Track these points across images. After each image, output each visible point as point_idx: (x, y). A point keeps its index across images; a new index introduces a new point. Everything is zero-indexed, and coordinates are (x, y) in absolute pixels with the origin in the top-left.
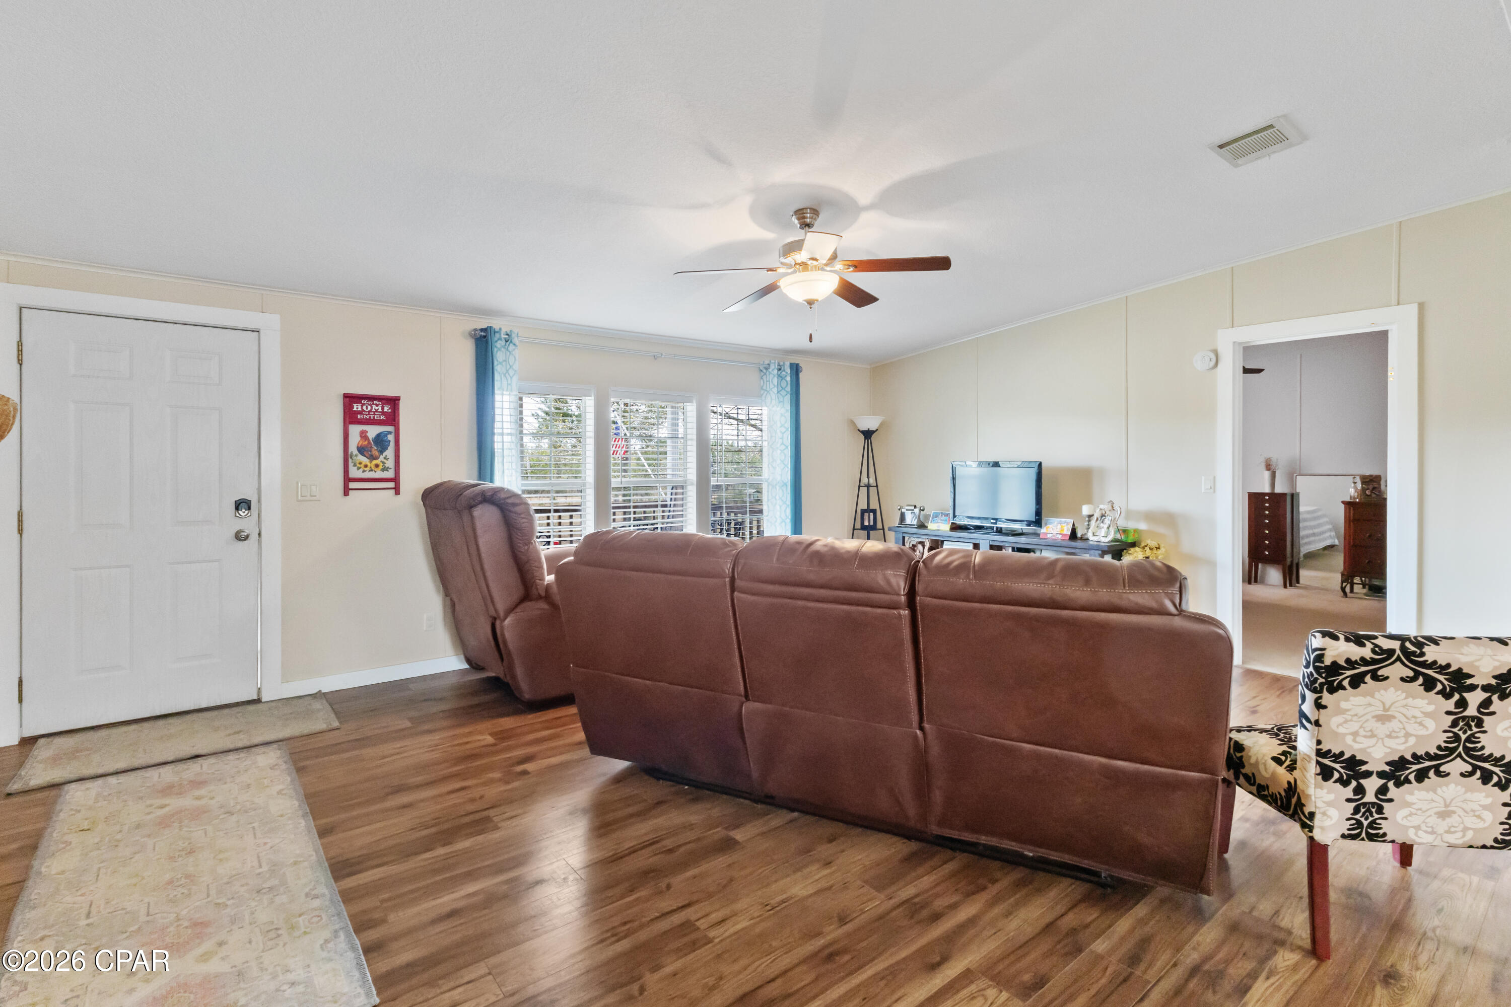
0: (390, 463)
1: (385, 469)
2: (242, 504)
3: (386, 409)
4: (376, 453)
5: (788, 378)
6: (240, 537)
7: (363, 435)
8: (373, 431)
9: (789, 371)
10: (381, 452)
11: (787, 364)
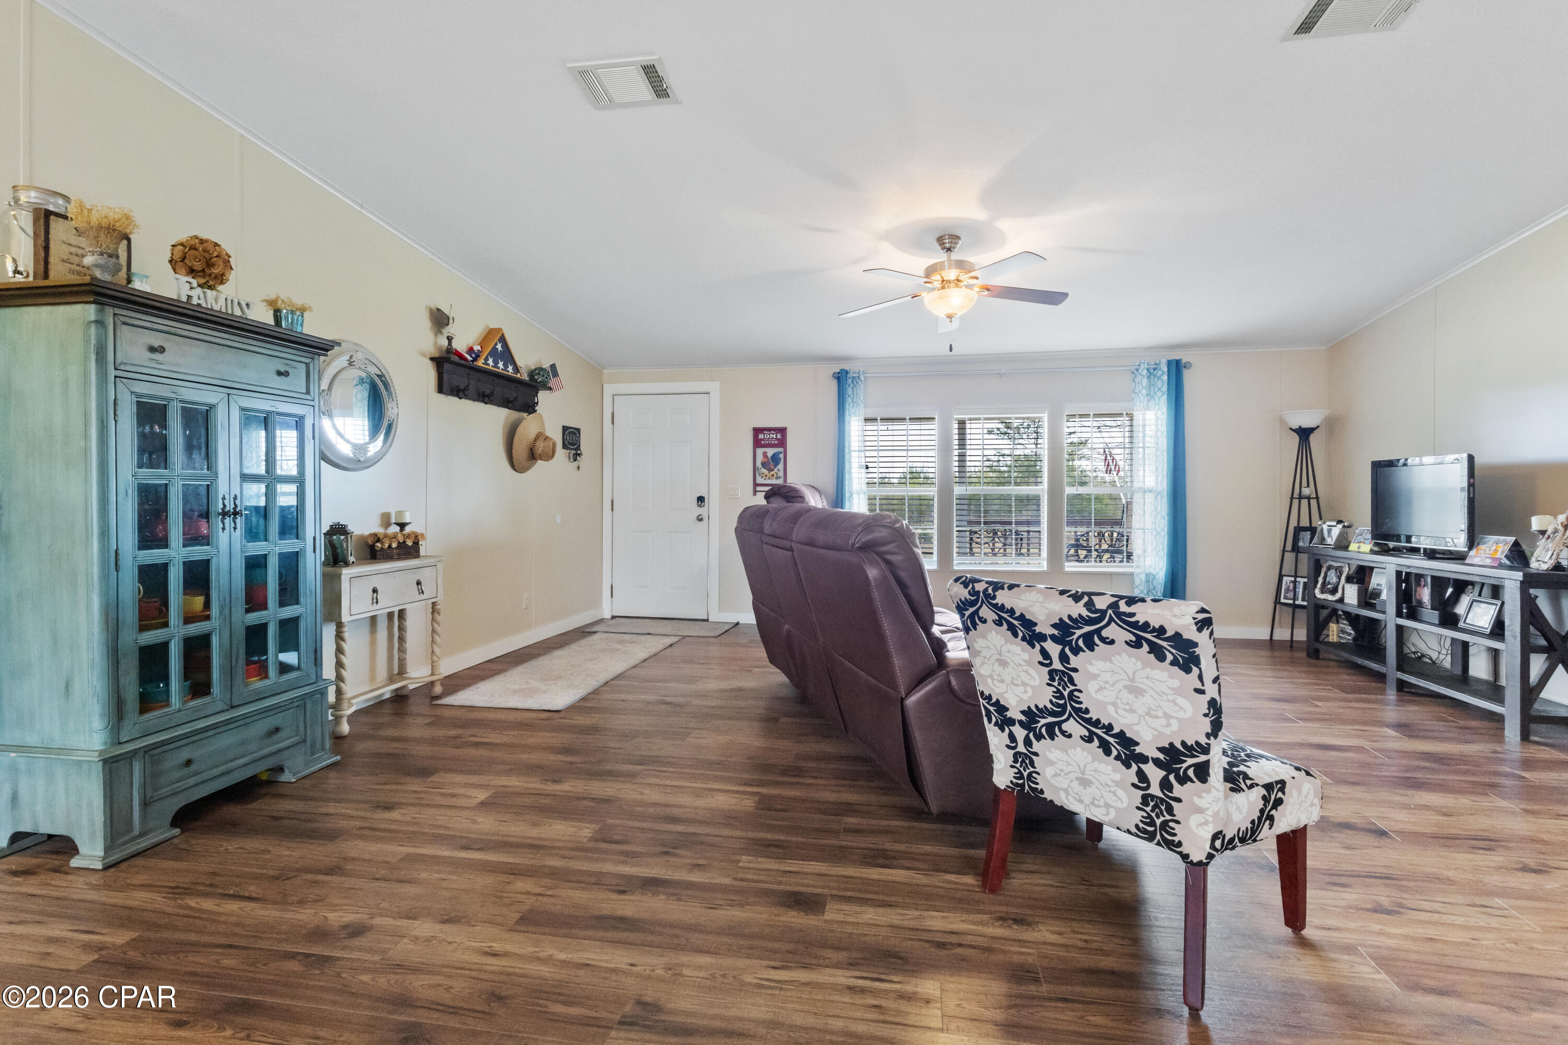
0: (781, 474)
1: (778, 478)
2: (701, 499)
3: (779, 436)
4: (772, 467)
5: (1165, 377)
6: (700, 519)
7: (765, 454)
8: (771, 452)
9: (1165, 369)
10: (776, 466)
11: (1164, 361)
